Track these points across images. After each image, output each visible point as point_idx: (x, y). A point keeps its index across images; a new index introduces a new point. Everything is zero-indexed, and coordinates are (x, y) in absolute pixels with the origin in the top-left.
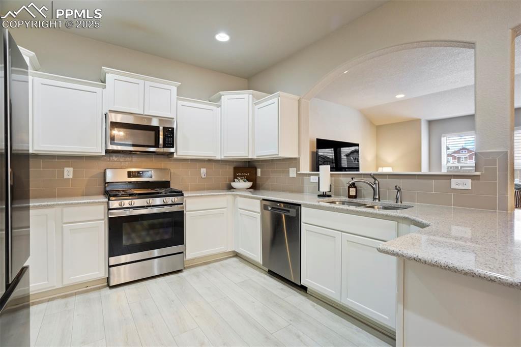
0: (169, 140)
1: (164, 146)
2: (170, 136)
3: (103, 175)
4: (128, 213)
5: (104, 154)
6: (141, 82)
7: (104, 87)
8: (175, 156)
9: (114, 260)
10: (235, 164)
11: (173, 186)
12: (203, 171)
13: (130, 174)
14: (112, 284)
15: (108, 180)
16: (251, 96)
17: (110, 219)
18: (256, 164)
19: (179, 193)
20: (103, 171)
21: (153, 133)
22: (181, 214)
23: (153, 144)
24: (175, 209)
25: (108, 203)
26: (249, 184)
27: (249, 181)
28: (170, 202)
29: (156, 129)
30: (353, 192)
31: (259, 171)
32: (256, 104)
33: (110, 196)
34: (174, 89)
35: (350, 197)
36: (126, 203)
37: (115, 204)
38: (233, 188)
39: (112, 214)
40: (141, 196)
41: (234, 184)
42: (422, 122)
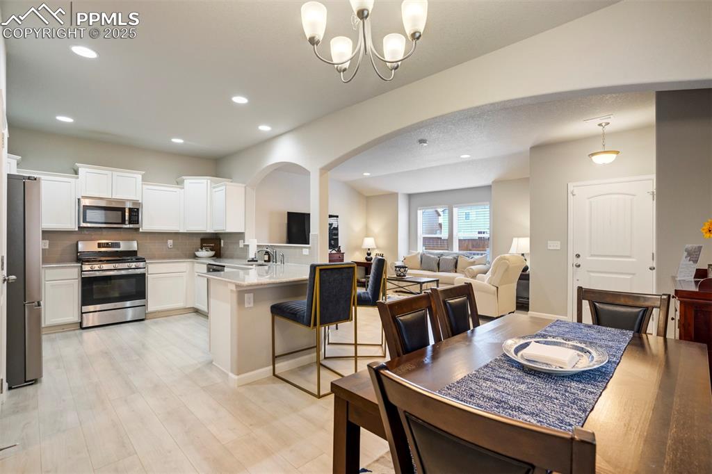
0: (134, 218)
1: (130, 223)
2: (135, 214)
3: (75, 245)
4: (98, 274)
5: (77, 229)
6: (109, 173)
7: (78, 178)
8: (141, 230)
9: (85, 309)
10: (202, 236)
11: (139, 255)
12: (170, 242)
13: (100, 245)
14: (84, 326)
15: (80, 250)
16: (209, 181)
17: (82, 278)
18: (221, 236)
19: (143, 260)
20: (75, 242)
21: (120, 213)
22: (143, 275)
23: (120, 222)
24: (138, 271)
25: (81, 267)
26: (212, 253)
27: (212, 250)
28: (133, 267)
29: (123, 210)
30: (266, 258)
31: (222, 241)
32: (214, 188)
33: (83, 261)
34: (139, 177)
35: (265, 261)
36: (96, 267)
37: (86, 267)
38: (197, 257)
39: (84, 274)
40: (108, 262)
41: (197, 253)
42: (399, 195)
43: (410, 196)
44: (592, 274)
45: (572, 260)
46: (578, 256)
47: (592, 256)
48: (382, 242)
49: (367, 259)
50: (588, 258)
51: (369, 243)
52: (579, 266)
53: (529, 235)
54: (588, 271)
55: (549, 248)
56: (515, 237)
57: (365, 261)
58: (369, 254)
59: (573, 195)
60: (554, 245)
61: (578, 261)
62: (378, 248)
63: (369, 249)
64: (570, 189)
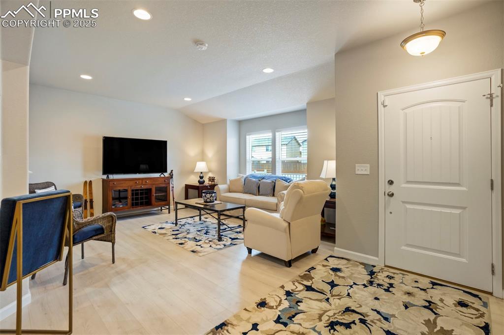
42: (228, 122)
43: (240, 122)
44: (408, 206)
45: (383, 187)
46: (391, 183)
47: (408, 182)
48: (214, 165)
49: (199, 182)
50: (404, 185)
51: (201, 166)
52: (392, 195)
53: (335, 158)
54: (404, 202)
55: (357, 172)
56: (326, 160)
57: (198, 184)
58: (201, 178)
59: (385, 106)
60: (363, 169)
61: (392, 189)
62: (210, 171)
63: (201, 173)
64: (381, 98)
